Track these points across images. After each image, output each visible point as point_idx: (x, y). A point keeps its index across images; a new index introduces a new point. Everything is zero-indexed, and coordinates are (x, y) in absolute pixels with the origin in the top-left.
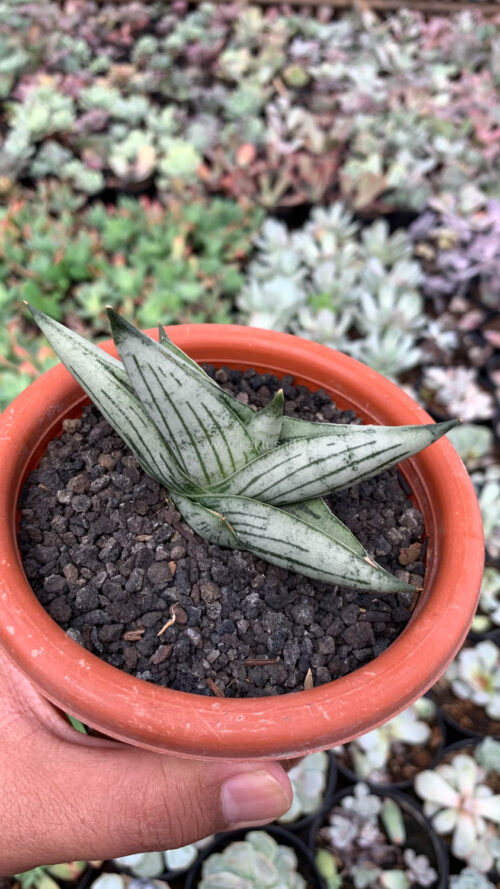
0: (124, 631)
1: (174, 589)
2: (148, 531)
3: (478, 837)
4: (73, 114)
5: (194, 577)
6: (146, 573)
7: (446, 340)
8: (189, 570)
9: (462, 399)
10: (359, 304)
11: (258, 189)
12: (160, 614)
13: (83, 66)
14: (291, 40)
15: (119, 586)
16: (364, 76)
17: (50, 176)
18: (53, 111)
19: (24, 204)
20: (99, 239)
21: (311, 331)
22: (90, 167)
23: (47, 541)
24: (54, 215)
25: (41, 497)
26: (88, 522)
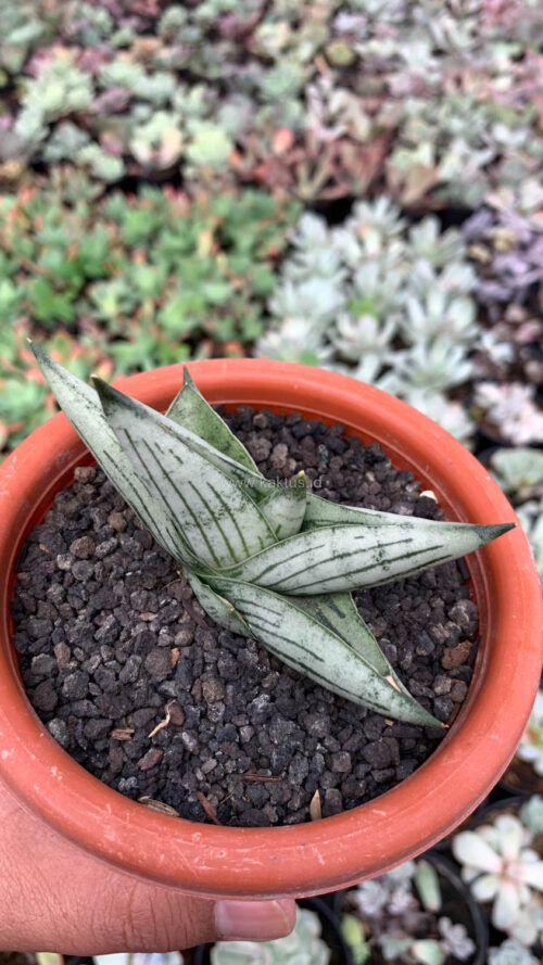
0: (113, 728)
1: (172, 683)
2: (152, 609)
3: (522, 906)
4: (91, 93)
5: (196, 671)
6: (143, 661)
7: (500, 352)
8: (193, 661)
9: (517, 419)
10: (404, 311)
11: (295, 180)
12: (154, 712)
13: (104, 38)
14: (335, 13)
15: (112, 674)
16: (417, 55)
17: (65, 161)
18: (69, 88)
19: (35, 192)
20: (118, 233)
21: (349, 340)
22: (109, 152)
23: (40, 613)
24: (68, 205)
25: (39, 560)
26: (88, 594)
